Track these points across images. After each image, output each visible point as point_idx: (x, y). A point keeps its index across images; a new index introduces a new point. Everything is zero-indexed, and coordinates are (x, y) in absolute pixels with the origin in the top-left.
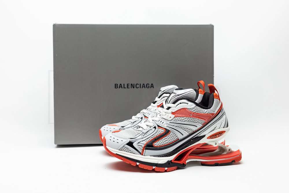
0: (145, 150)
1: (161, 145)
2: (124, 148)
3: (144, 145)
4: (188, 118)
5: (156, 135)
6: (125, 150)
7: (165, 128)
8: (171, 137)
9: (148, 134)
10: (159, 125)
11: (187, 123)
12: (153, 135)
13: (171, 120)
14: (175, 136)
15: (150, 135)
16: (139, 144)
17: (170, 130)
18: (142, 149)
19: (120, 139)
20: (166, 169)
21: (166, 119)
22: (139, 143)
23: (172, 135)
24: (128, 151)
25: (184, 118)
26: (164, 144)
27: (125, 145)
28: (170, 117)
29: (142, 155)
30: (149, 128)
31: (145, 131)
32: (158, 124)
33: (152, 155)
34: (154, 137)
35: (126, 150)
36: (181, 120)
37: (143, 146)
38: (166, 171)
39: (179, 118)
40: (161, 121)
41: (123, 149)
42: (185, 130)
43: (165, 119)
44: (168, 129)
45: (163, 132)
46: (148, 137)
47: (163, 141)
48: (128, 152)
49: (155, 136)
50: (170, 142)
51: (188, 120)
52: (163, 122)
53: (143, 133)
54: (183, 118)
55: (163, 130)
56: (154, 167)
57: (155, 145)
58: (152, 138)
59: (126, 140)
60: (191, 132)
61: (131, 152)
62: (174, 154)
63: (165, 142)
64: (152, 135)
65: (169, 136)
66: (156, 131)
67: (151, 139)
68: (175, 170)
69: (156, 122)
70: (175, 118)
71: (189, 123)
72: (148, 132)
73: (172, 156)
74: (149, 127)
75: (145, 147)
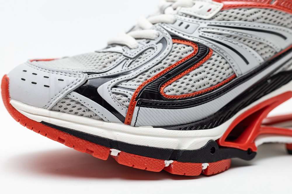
0: (136, 108)
1: (186, 91)
2: (68, 102)
3: (133, 93)
4: (263, 10)
5: (169, 62)
6: (70, 108)
7: (195, 40)
8: (214, 67)
9: (141, 61)
10: (177, 34)
11: (262, 27)
12: (160, 62)
13: (212, 18)
14: (226, 66)
15: (150, 64)
16: (117, 90)
17: (209, 45)
18: (128, 103)
19: (54, 77)
20: (205, 166)
21: (195, 18)
22: (115, 86)
23: (217, 63)
24: (80, 112)
25: (252, 11)
26: (193, 89)
27: (69, 93)
28: (209, 11)
29: (129, 124)
30: (143, 45)
31: (132, 54)
32: (173, 32)
33: (159, 125)
34: (162, 70)
35: (75, 110)
36: (244, 17)
37: (131, 94)
38: (204, 174)
39: (237, 11)
40: (182, 23)
41: (64, 105)
42: (255, 49)
43: (191, 16)
44: (205, 43)
45: (189, 53)
46: (142, 69)
47: (190, 80)
48: (82, 115)
49: (166, 66)
50: (211, 82)
51: (265, 15)
52: (188, 26)
53: (128, 58)
54: (248, 12)
55: (190, 48)
56: (167, 163)
57: (167, 94)
58: (158, 72)
59: (72, 79)
60: (269, 55)
61: (91, 117)
62: (222, 122)
63: (198, 84)
64: (155, 61)
65: (210, 66)
66: (166, 51)
67: (154, 74)
68: (226, 170)
69: (165, 27)
70: (224, 12)
71: (266, 27)
72: (141, 54)
73: (216, 126)
74: (144, 42)
75: (135, 98)
